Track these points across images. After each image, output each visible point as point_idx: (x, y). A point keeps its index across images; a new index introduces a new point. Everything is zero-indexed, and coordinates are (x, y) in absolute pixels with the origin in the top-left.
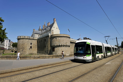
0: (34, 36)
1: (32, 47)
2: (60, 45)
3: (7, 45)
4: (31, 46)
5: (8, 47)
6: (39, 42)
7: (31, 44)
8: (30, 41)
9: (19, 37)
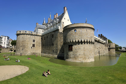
0: (37, 32)
1: (35, 45)
2: (81, 41)
3: (5, 43)
4: (33, 43)
5: (7, 45)
6: (43, 38)
7: (34, 41)
8: (33, 38)
9: (19, 32)
